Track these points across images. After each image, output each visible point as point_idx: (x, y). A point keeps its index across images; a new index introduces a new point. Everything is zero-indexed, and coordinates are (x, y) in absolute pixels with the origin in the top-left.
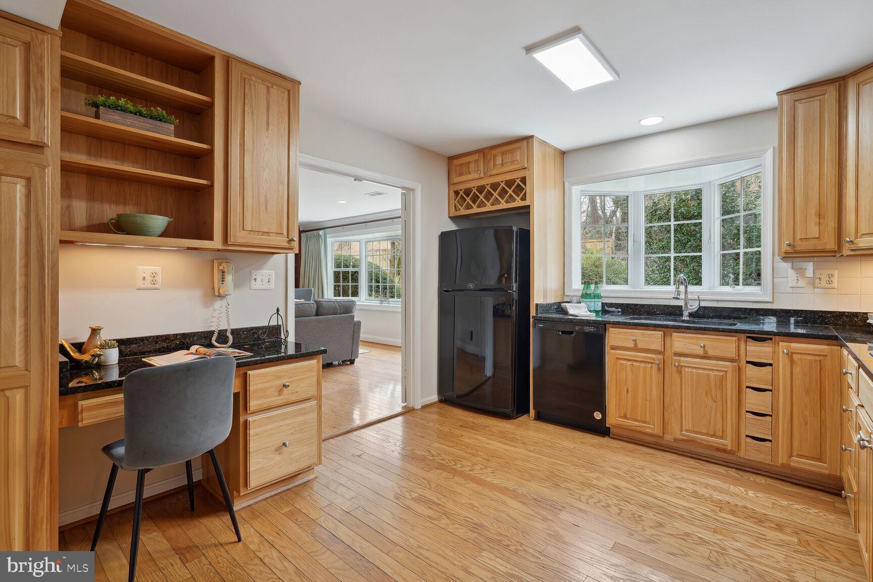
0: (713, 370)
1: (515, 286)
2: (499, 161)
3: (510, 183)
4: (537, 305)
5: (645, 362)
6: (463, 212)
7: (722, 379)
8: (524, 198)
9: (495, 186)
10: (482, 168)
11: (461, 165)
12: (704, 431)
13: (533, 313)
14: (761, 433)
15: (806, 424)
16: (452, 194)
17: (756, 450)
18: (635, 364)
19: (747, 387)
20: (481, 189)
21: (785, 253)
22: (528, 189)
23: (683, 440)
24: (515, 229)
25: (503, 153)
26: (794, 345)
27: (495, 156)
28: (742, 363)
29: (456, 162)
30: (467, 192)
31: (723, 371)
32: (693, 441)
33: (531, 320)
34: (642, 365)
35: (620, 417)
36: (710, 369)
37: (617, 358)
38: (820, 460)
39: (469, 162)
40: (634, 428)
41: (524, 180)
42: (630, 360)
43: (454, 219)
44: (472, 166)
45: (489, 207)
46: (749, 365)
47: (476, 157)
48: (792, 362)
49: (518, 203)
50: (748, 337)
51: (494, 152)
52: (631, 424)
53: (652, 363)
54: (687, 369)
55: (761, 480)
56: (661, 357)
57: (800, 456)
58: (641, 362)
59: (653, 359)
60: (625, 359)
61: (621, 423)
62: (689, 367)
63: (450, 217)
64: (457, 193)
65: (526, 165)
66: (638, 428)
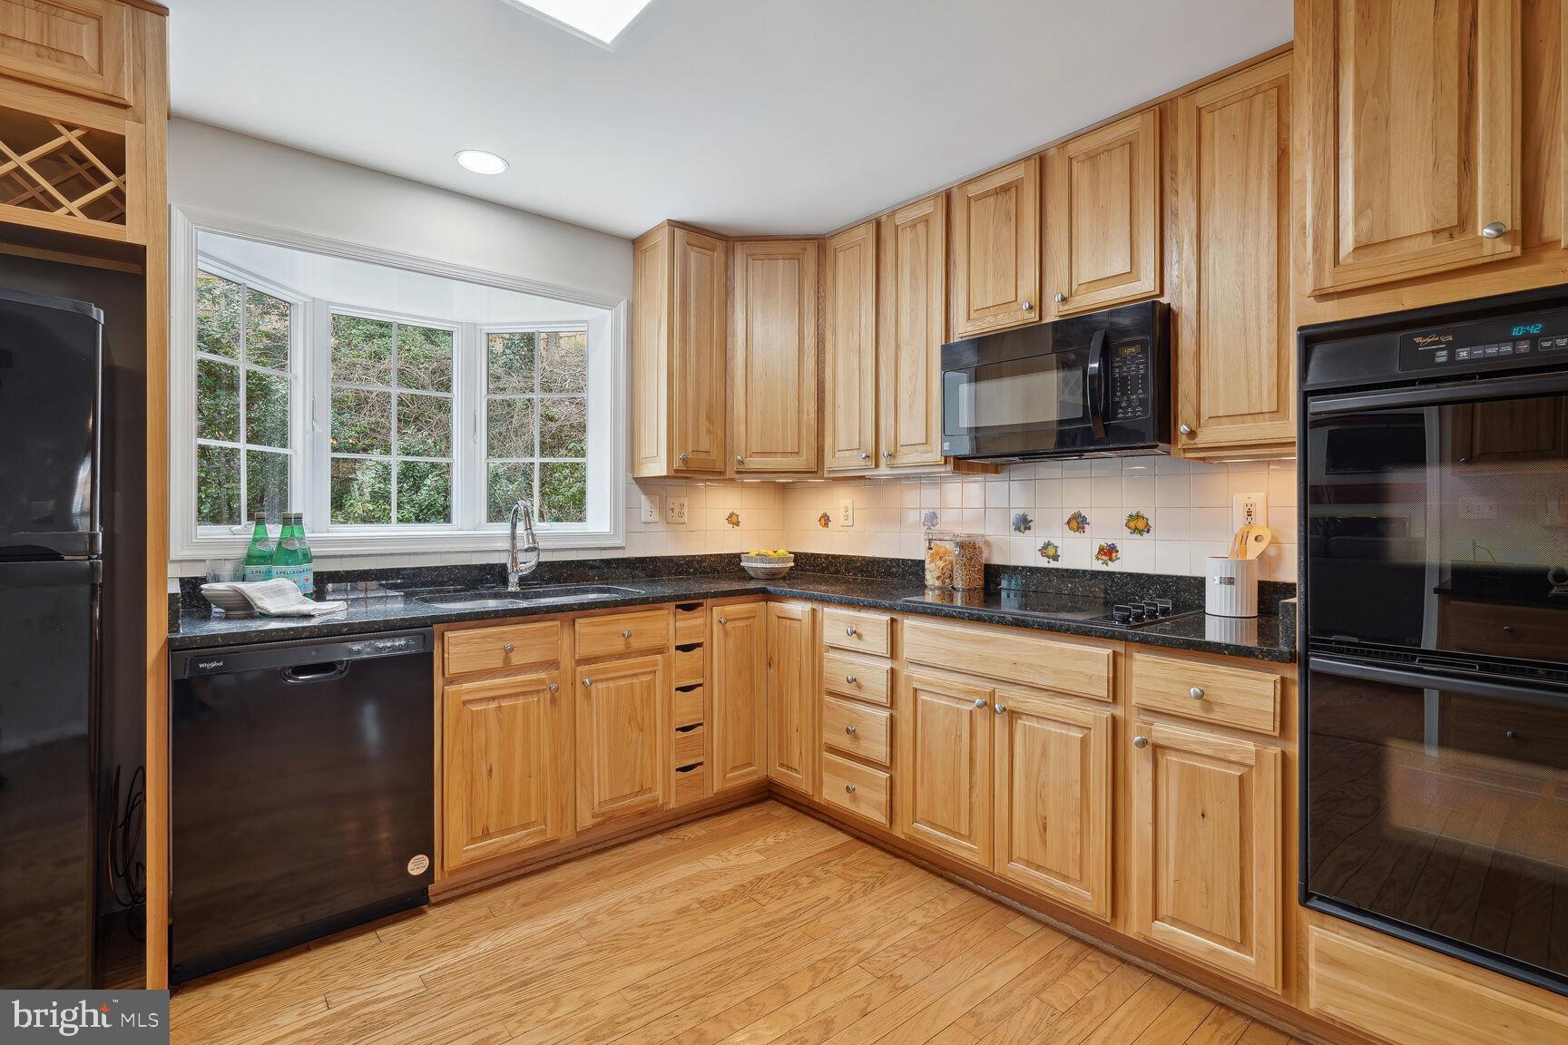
0: (636, 675)
1: (101, 538)
3: (13, 126)
5: (524, 694)
7: (650, 687)
8: (108, 214)
12: (627, 791)
13: (157, 623)
14: (693, 757)
15: (739, 719)
17: (687, 787)
18: (504, 703)
19: (677, 689)
21: (676, 471)
22: (133, 186)
23: (594, 826)
26: (729, 608)
28: (670, 651)
31: (650, 672)
32: (611, 818)
33: (151, 657)
34: (521, 701)
35: (473, 840)
36: (633, 675)
37: (464, 703)
38: (749, 764)
40: (506, 851)
41: (107, 145)
42: (494, 698)
46: (679, 652)
48: (726, 633)
49: (77, 221)
50: (677, 607)
52: (497, 845)
53: (538, 692)
54: (600, 685)
55: (696, 831)
56: (555, 673)
57: (733, 769)
58: (517, 695)
59: (541, 681)
60: (481, 700)
61: (476, 854)
62: (602, 680)
65: (128, 97)
66: (515, 846)
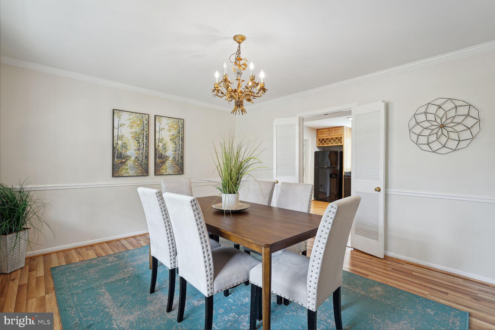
1: (339, 167)
2: (334, 132)
3: (337, 138)
4: (345, 172)
6: (321, 145)
8: (341, 143)
9: (332, 139)
10: (328, 133)
11: (321, 132)
13: (344, 174)
16: (318, 140)
20: (327, 139)
22: (342, 140)
24: (339, 151)
25: (335, 130)
27: (332, 130)
29: (320, 131)
30: (323, 140)
33: (343, 176)
39: (324, 131)
41: (341, 138)
43: (318, 147)
44: (325, 133)
45: (330, 145)
47: (326, 130)
49: (340, 144)
51: (332, 129)
63: (317, 147)
64: (319, 140)
65: (342, 134)
